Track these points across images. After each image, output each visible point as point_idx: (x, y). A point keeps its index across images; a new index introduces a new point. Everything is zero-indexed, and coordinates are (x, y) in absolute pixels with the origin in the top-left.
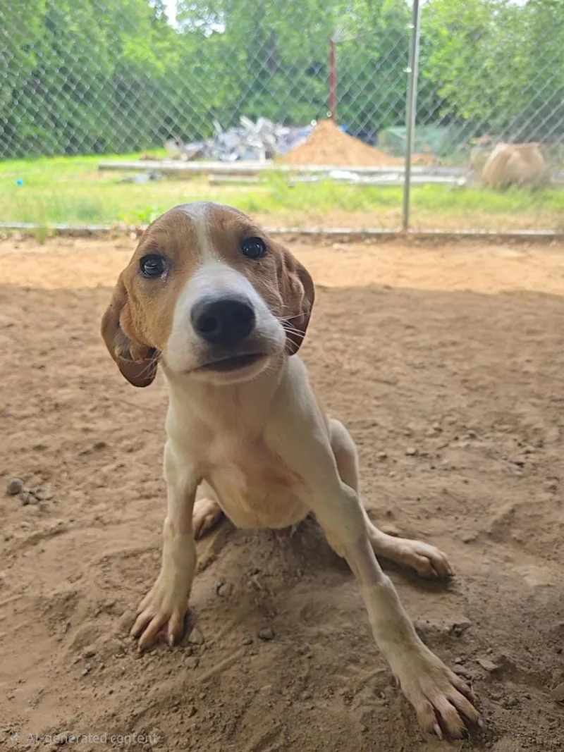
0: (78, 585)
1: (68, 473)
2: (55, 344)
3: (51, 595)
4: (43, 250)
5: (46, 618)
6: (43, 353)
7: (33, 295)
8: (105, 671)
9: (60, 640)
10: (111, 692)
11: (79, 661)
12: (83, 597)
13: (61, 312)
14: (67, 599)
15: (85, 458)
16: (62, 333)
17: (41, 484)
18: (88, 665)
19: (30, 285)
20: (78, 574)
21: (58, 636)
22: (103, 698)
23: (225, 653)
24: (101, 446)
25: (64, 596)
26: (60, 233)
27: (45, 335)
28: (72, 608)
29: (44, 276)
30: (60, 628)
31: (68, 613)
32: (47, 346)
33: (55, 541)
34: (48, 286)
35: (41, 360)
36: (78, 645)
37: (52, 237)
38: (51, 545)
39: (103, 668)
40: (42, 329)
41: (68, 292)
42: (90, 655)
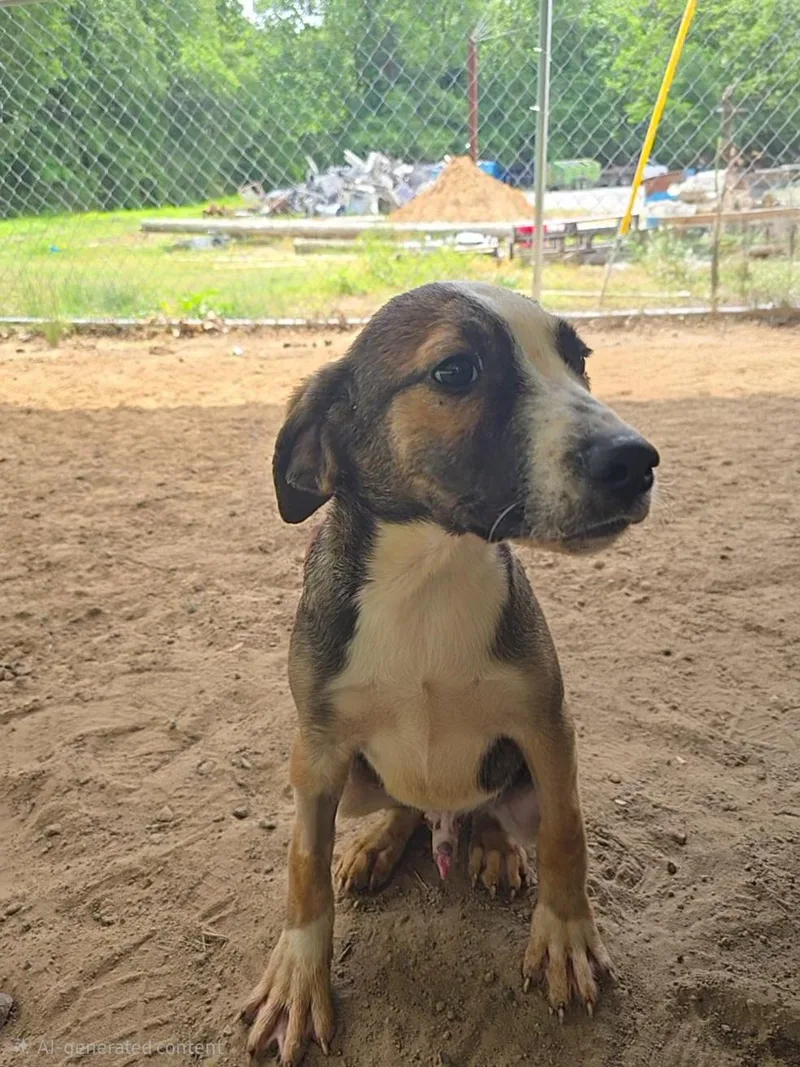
0: (47, 764)
1: (54, 645)
2: (56, 486)
3: (16, 775)
4: (54, 354)
5: (9, 799)
6: (40, 498)
7: (35, 419)
8: (65, 849)
9: (23, 820)
10: (68, 868)
11: (40, 839)
12: (52, 775)
13: (69, 443)
14: (34, 779)
15: (75, 627)
16: (66, 473)
17: (21, 657)
18: (49, 844)
19: (32, 405)
20: (49, 753)
21: (20, 817)
22: (60, 872)
23: (194, 829)
24: (95, 613)
25: (30, 776)
26: (78, 330)
27: (44, 474)
28: (38, 788)
29: (50, 392)
30: (24, 808)
31: (33, 794)
32: (44, 488)
33: (28, 719)
34: (54, 405)
35: (35, 507)
36: (41, 825)
37: (69, 336)
38: (23, 724)
39: (65, 844)
40: (42, 466)
41: (81, 415)
42: (53, 834)
